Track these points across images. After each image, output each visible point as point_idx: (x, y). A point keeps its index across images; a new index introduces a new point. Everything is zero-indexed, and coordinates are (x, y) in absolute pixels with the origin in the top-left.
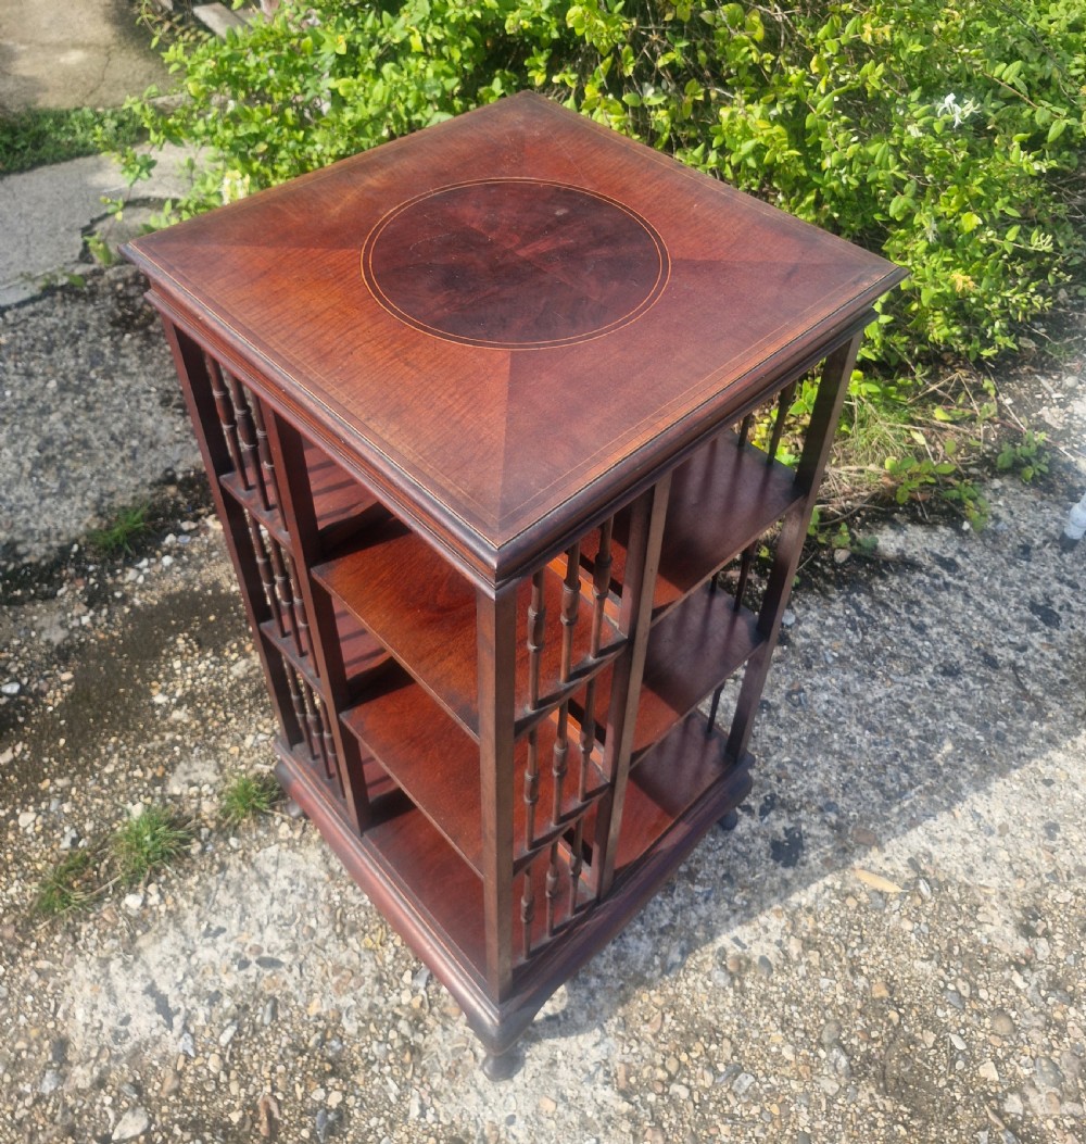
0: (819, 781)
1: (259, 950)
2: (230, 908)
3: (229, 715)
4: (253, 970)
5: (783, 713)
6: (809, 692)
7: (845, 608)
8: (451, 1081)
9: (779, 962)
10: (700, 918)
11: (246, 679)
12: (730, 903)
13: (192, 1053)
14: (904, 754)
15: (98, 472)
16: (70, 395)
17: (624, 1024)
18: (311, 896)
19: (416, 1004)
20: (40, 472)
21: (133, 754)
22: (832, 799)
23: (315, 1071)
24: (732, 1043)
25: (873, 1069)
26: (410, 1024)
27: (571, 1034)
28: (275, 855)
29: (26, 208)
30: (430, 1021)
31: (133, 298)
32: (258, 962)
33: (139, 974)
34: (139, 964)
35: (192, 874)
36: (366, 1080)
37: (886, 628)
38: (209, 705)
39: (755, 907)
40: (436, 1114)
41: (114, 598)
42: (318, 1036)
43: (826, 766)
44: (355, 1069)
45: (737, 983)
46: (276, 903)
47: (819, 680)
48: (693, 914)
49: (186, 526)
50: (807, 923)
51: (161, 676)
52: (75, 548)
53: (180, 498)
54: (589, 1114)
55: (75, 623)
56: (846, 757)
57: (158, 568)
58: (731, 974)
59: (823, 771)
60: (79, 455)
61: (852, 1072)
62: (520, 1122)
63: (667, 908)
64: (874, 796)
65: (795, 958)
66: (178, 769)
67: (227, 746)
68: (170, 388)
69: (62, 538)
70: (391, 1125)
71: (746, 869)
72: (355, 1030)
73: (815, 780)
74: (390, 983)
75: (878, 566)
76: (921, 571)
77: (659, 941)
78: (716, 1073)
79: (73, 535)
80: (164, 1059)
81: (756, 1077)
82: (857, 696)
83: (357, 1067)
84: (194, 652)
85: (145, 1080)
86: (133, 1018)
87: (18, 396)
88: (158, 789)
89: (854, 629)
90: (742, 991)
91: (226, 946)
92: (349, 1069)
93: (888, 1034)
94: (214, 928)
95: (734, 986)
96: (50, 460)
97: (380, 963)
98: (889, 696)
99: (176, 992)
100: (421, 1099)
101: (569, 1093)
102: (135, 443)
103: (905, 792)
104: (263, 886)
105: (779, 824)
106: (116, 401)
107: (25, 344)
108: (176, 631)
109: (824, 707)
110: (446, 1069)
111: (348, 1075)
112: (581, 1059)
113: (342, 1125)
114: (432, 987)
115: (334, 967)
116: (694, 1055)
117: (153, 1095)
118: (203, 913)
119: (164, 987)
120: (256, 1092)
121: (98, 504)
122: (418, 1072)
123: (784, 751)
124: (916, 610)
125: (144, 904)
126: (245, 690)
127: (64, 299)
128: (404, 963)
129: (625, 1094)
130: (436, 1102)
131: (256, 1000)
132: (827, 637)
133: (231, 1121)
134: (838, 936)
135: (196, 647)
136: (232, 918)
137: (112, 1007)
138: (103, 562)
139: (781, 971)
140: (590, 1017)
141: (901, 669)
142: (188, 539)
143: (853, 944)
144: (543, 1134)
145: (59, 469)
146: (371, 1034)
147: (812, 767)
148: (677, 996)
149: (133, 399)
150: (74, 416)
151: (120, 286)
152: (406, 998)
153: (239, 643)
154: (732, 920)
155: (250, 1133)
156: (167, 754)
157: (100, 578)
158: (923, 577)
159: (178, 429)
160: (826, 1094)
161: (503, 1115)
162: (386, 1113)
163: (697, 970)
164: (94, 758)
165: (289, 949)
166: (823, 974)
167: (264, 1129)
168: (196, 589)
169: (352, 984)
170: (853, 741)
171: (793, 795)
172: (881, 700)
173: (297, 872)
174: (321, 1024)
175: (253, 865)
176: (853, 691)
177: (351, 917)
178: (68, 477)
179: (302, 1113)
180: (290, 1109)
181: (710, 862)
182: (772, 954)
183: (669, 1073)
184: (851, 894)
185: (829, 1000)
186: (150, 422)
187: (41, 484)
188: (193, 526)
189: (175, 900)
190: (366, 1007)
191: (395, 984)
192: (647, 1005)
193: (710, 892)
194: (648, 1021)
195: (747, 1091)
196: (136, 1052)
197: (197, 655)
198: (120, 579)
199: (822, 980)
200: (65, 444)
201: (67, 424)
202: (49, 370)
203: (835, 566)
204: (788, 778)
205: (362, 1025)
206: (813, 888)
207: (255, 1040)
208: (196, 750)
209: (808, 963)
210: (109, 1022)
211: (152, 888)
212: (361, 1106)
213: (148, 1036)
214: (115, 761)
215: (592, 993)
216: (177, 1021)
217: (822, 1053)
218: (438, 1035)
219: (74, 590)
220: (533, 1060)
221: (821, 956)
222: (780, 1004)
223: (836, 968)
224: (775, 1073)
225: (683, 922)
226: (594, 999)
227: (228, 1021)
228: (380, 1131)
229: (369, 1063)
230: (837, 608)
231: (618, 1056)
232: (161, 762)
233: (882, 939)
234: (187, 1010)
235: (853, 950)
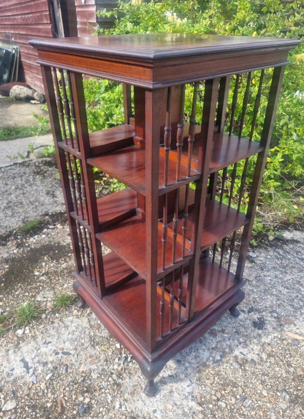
0: (269, 303)
1: (63, 349)
2: (54, 335)
3: (59, 278)
4: (60, 356)
5: (254, 283)
7: (274, 253)
8: (132, 396)
9: (258, 361)
10: (227, 345)
11: (66, 268)
12: (238, 341)
13: (35, 382)
14: (300, 296)
15: (25, 211)
16: (18, 190)
17: (199, 379)
18: (83, 333)
19: (119, 369)
20: (6, 210)
21: (26, 289)
22: (274, 309)
23: (80, 391)
24: (242, 388)
25: (300, 400)
26: (117, 376)
27: (178, 382)
28: (71, 319)
29: (12, 147)
30: (124, 375)
31: (41, 167)
32: (62, 353)
33: (19, 355)
34: (19, 351)
35: (41, 324)
36: (99, 394)
37: (289, 259)
38: (53, 276)
39: (248, 342)
40: (126, 408)
41: (25, 246)
42: (82, 379)
43: (272, 299)
45: (243, 367)
46: (70, 334)
47: (266, 273)
48: (224, 343)
49: (51, 227)
50: (269, 349)
51: (38, 267)
52: (15, 231)
53: (50, 219)
54: (186, 410)
55: (12, 252)
56: (279, 296)
57: (40, 238)
58: (240, 364)
59: (270, 300)
60: (19, 206)
61: (291, 401)
62: (158, 412)
63: (214, 341)
64: (291, 309)
65: (265, 360)
66: (41, 293)
67: (58, 287)
68: (50, 190)
69: (11, 228)
70: (108, 411)
71: (244, 330)
72: (96, 377)
73: (267, 303)
74: (111, 362)
75: (285, 242)
76: (300, 243)
77: (212, 352)
78: (237, 399)
79: (14, 228)
80: (24, 384)
82: (281, 279)
83: (96, 390)
84: (49, 260)
85: (17, 391)
86: (15, 369)
87: (2, 189)
88: (33, 299)
89: (278, 259)
90: (245, 370)
91: (51, 347)
92: (93, 390)
94: (47, 341)
96: (9, 207)
97: (107, 355)
98: (293, 279)
99: (32, 361)
100: (120, 402)
101: (178, 403)
102: (37, 204)
103: (302, 308)
104: (66, 329)
105: (255, 316)
106: (32, 192)
107: (6, 177)
108: (44, 255)
109: (269, 281)
110: (130, 392)
111: (93, 392)
112: (182, 391)
113: (90, 411)
114: (126, 364)
115: (90, 356)
116: (227, 392)
117: (19, 395)
118: (44, 337)
119: (27, 360)
120: (57, 397)
121: (23, 220)
122: (119, 392)
123: (255, 294)
124: (300, 254)
125: (24, 333)
126: (65, 271)
127: (20, 166)
128: (116, 356)
129: (200, 404)
130: (126, 403)
131: (60, 365)
132: (268, 261)
133: (47, 406)
134: (281, 353)
135: (50, 259)
136: (54, 338)
137: (8, 365)
138: (23, 236)
139: (260, 364)
140: (186, 376)
141: (296, 271)
142: (51, 230)
144: (167, 417)
145: (12, 210)
146: (102, 379)
147: (266, 299)
148: (219, 371)
149: (38, 192)
150: (19, 196)
151: (37, 164)
152: (116, 367)
153: (65, 259)
154: (239, 346)
155: (53, 411)
156: (37, 289)
157: (21, 240)
158: (301, 245)
159: (51, 201)
160: (282, 409)
161: (152, 409)
162: (106, 406)
163: (227, 363)
164: (13, 289)
165: (74, 349)
166: (277, 366)
167: (59, 410)
168: (52, 244)
169: (96, 361)
170: (280, 292)
171: (259, 307)
172: (290, 280)
173: (78, 325)
174: (83, 375)
175: (63, 322)
176: (279, 277)
177: (97, 340)
178: (15, 212)
179: (74, 405)
180: (70, 403)
181: (230, 327)
182: (255, 358)
183: (218, 398)
184: (285, 339)
185: (279, 375)
186: (42, 198)
187: (6, 213)
188: (53, 227)
189: (35, 333)
190: (101, 369)
191: (112, 362)
192: (208, 374)
193: (230, 337)
194: (208, 379)
195: (249, 406)
196: (15, 380)
197: (50, 262)
198: (28, 241)
199: (276, 368)
200: (15, 203)
201: (16, 198)
202: (13, 184)
203: (269, 241)
204: (257, 302)
205: (99, 376)
206: (270, 337)
207: (59, 379)
208: (47, 288)
209: (270, 362)
210: (6, 370)
211: (27, 328)
212: (97, 404)
213: (20, 375)
214: (19, 291)
215: (186, 368)
216: (31, 371)
217: (279, 394)
218: (127, 380)
219: (12, 243)
220: (164, 390)
221: (275, 360)
222: (260, 376)
223: (281, 364)
224: (260, 400)
225: (221, 346)
226: (187, 370)
227: (50, 372)
228: (104, 413)
229: (101, 389)
230: (271, 253)
231: (197, 391)
232: (35, 291)
233: (299, 355)
234: (35, 367)
235: (287, 358)
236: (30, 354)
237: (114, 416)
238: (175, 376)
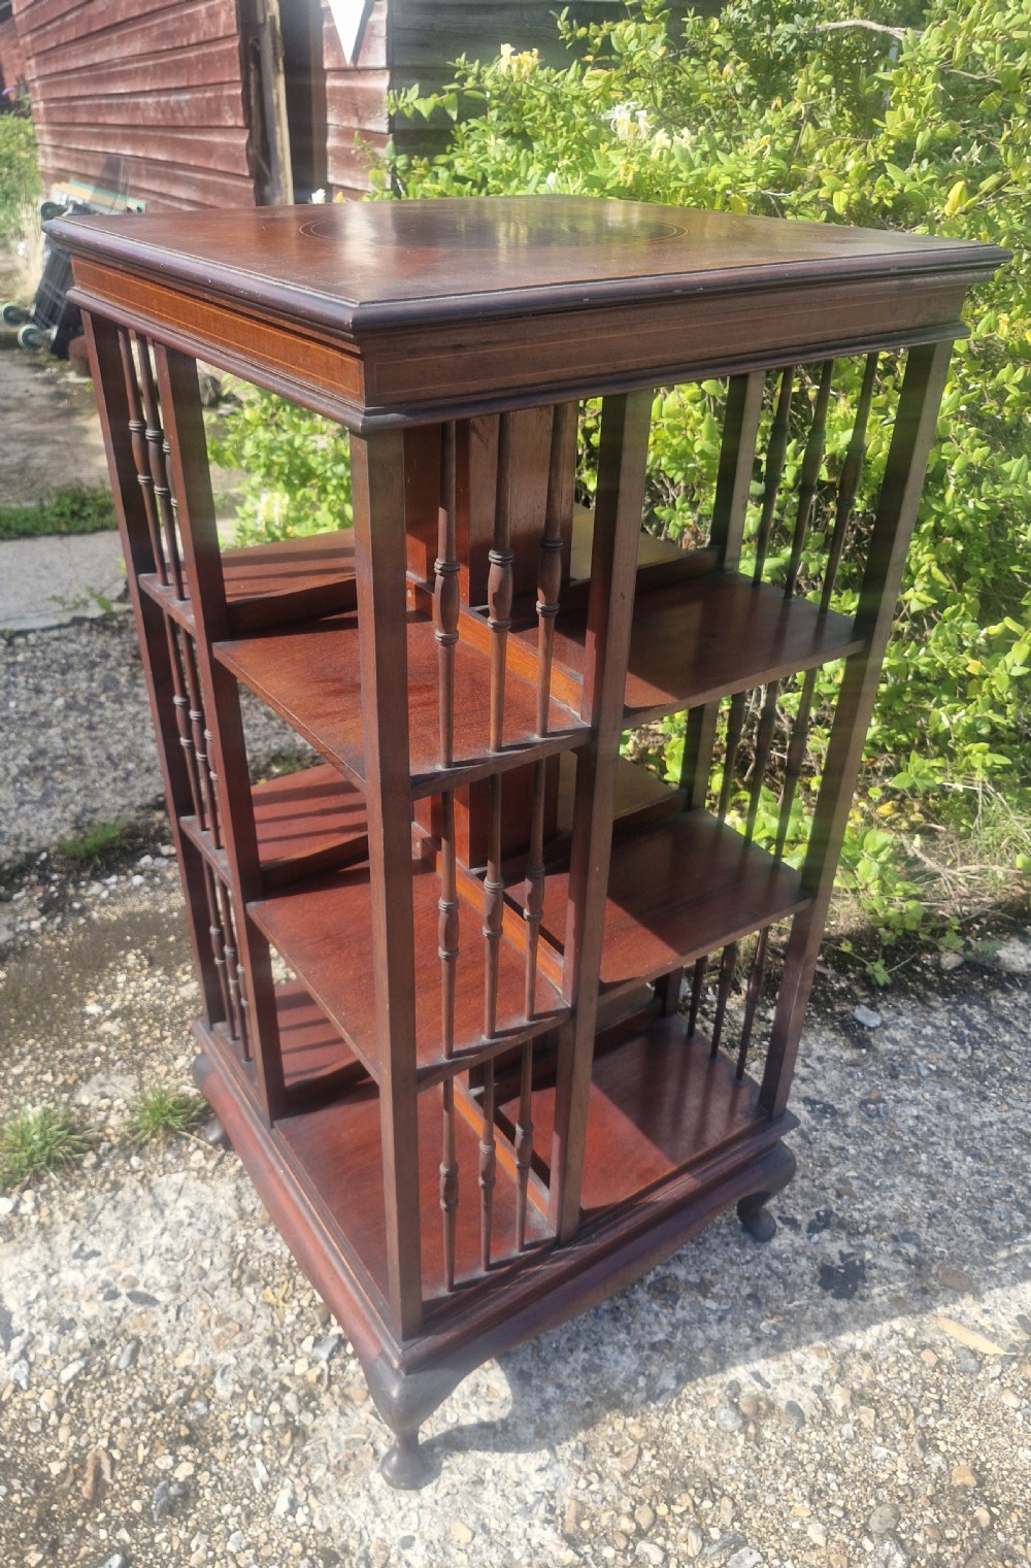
0: (895, 1205)
1: (134, 1282)
2: (112, 1231)
3: (165, 1033)
4: (119, 1304)
5: (852, 1121)
6: (891, 1104)
7: (950, 1019)
8: (337, 1479)
9: (815, 1413)
10: (710, 1340)
11: (189, 1002)
12: (753, 1329)
13: (23, 1384)
14: (1019, 1189)
15: (86, 787)
16: (75, 713)
17: (585, 1452)
18: (211, 1233)
19: (312, 1376)
20: (25, 779)
21: (48, 1059)
22: (912, 1229)
23: (167, 1433)
24: (735, 1505)
26: (299, 1400)
27: (509, 1450)
28: (180, 1182)
29: (77, 559)
30: (325, 1400)
32: (130, 1296)
35: (78, 1188)
36: (228, 1456)
37: (1006, 1047)
38: (145, 1022)
39: (787, 1339)
40: (310, 1516)
41: (72, 910)
42: (181, 1393)
43: (908, 1189)
44: (218, 1440)
45: (751, 1429)
46: (167, 1234)
47: (905, 1091)
48: (699, 1333)
49: (166, 849)
50: (862, 1372)
51: (101, 987)
52: (44, 856)
54: (517, 1556)
55: (24, 927)
56: (937, 1182)
57: (125, 887)
58: (744, 1416)
59: (902, 1195)
60: (70, 769)
62: (419, 1547)
63: (664, 1321)
64: (976, 1235)
65: (839, 1412)
66: (94, 1079)
67: (154, 1064)
69: (33, 844)
70: (248, 1517)
71: (782, 1293)
72: (229, 1394)
73: (890, 1203)
74: (286, 1349)
75: (1001, 980)
77: (648, 1358)
78: (706, 1539)
79: (44, 843)
81: (765, 1557)
82: (959, 1117)
83: (220, 1439)
84: (143, 968)
87: (22, 707)
88: (65, 1097)
89: (961, 1042)
90: (758, 1440)
91: (96, 1271)
92: (210, 1438)
93: (971, 1537)
94: (87, 1249)
95: (746, 1433)
96: (37, 769)
97: (277, 1322)
98: (1004, 1122)
99: (24, 1311)
101: (493, 1524)
102: (131, 766)
103: (1019, 1235)
104: (157, 1214)
105: (834, 1247)
106: (121, 725)
107: (41, 663)
108: (129, 947)
109: (911, 1122)
110: (334, 1462)
111: (208, 1446)
112: (518, 1484)
113: (185, 1506)
114: (337, 1361)
115: (220, 1317)
116: (677, 1509)
118: (78, 1233)
120: (89, 1444)
121: (77, 819)
122: (297, 1459)
123: (850, 1164)
125: (15, 1211)
127: (91, 629)
128: (307, 1327)
129: (572, 1541)
130: (312, 1501)
131: (116, 1337)
132: (922, 1047)
133: (49, 1472)
134: (905, 1396)
135: (146, 963)
136: (111, 1241)
138: (69, 873)
139: (817, 1426)
140: (539, 1434)
141: (1023, 1095)
142: (165, 862)
143: (928, 1411)
145: (46, 779)
146: (248, 1402)
147: (888, 1188)
148: (664, 1431)
149: (139, 725)
150: (74, 733)
152: (301, 1367)
154: (753, 1350)
155: (67, 1491)
156: (85, 1063)
157: (62, 887)
161: (397, 1533)
162: (246, 1502)
163: (697, 1405)
165: (170, 1288)
166: (879, 1440)
167: (86, 1489)
168: (162, 911)
169: (237, 1339)
170: (948, 1165)
171: (856, 1215)
172: (991, 1124)
173: (200, 1205)
174: (187, 1380)
175: (151, 1190)
176: (953, 1110)
177: (254, 1264)
178: (53, 788)
179: (138, 1480)
180: (124, 1473)
181: (732, 1276)
182: (805, 1401)
183: (639, 1526)
184: (931, 1346)
185: (884, 1476)
187: (23, 791)
188: (174, 850)
189: (51, 1214)
190: (248, 1369)
191: (290, 1349)
192: (620, 1435)
193: (726, 1312)
194: (618, 1455)
197: (145, 972)
198: (82, 892)
199: (876, 1449)
200: (57, 757)
201: (65, 739)
202: (60, 689)
203: (940, 972)
204: (852, 1195)
205: (238, 1389)
206: (875, 1330)
207: (103, 1383)
208: (119, 1064)
209: (858, 1423)
211: (28, 1195)
212: (215, 1486)
214: (26, 1063)
215: (546, 1405)
216: (17, 1344)
217: (868, 1544)
218: (333, 1419)
219: (31, 897)
220: (452, 1472)
221: (877, 1416)
222: (810, 1468)
223: (899, 1436)
224: (794, 1558)
225: (685, 1341)
226: (548, 1413)
227: (77, 1355)
228: (232, 1521)
229: (237, 1437)
230: (940, 1017)
231: (569, 1490)
232: (77, 1071)
233: (971, 1411)
234: (31, 1334)
235: (926, 1417)
236: (22, 1286)
237: (264, 1538)
238: (499, 1427)
